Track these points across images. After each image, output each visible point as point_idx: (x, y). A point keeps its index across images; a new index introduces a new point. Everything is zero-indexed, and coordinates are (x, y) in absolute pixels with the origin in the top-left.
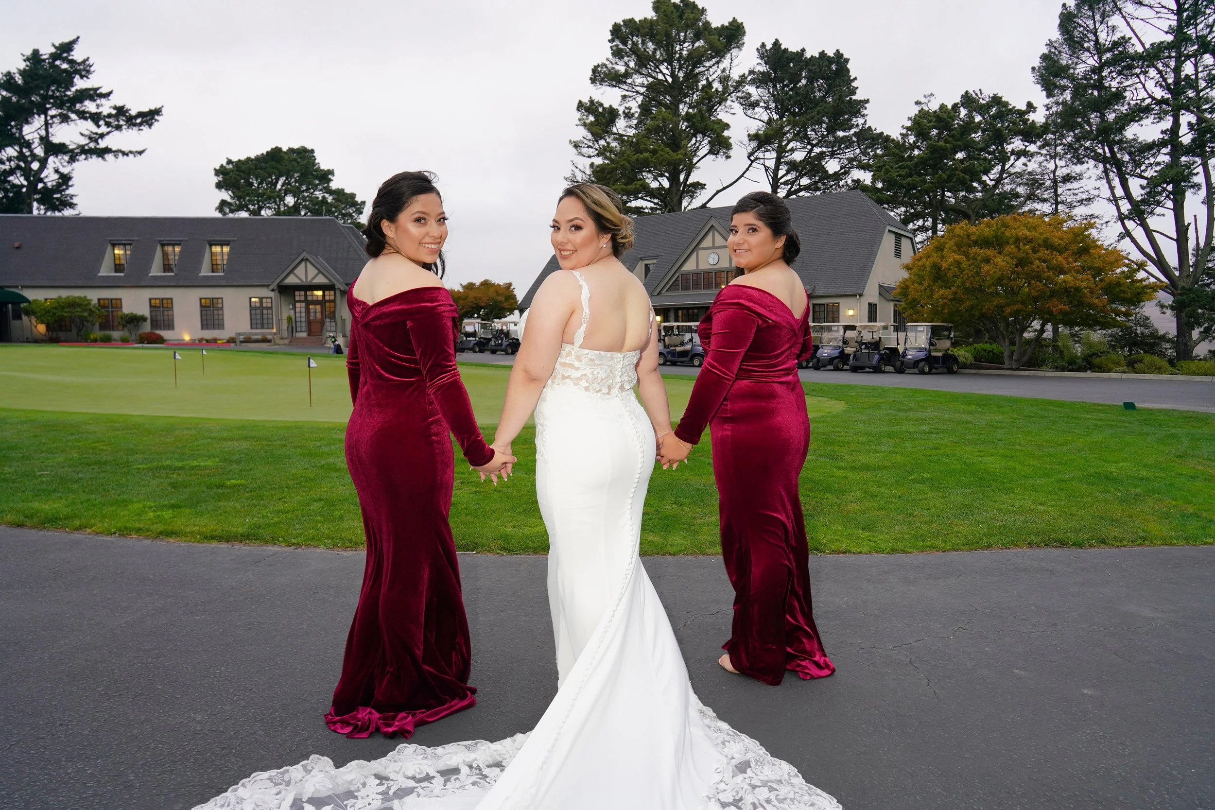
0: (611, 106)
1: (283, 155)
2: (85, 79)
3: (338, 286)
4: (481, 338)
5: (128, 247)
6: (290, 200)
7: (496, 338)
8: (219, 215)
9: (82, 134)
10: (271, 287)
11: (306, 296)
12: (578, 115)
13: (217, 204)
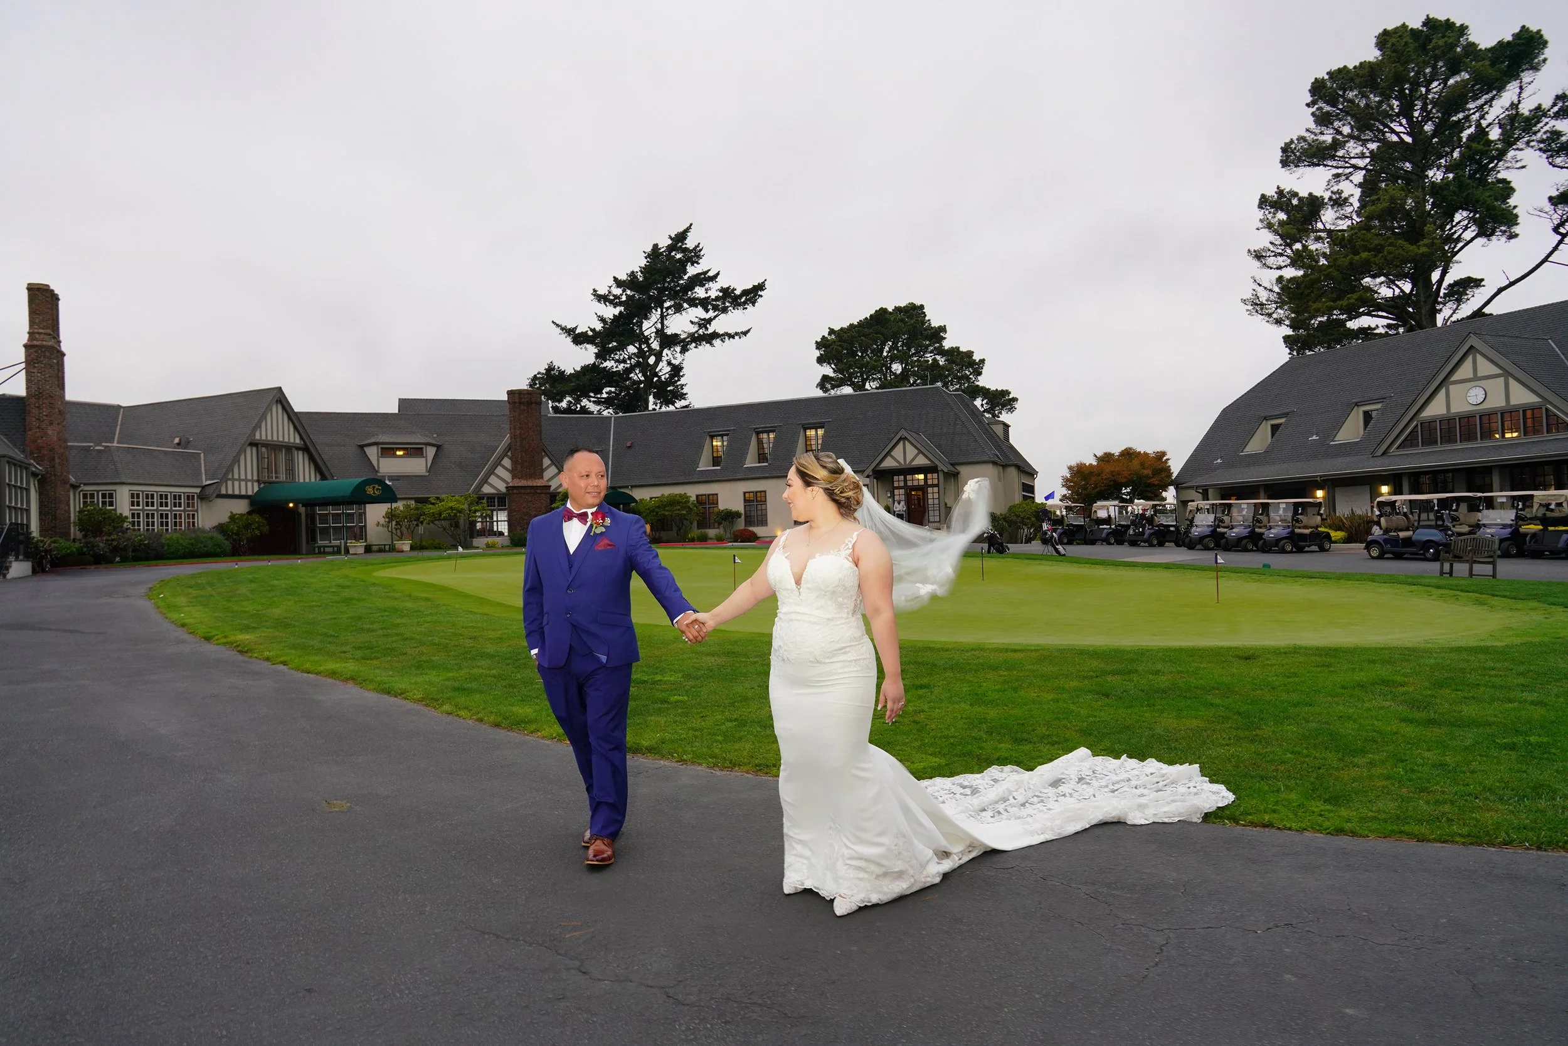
0: (1310, 194)
1: (887, 316)
2: (695, 265)
3: (941, 467)
4: (1120, 525)
5: (725, 438)
6: (897, 368)
7: (1135, 525)
8: (819, 393)
9: (692, 322)
10: (866, 473)
11: (905, 481)
12: (1260, 214)
13: (818, 380)
